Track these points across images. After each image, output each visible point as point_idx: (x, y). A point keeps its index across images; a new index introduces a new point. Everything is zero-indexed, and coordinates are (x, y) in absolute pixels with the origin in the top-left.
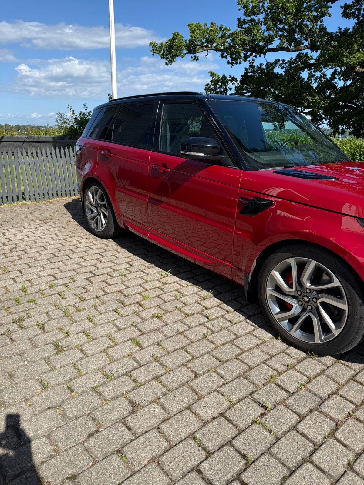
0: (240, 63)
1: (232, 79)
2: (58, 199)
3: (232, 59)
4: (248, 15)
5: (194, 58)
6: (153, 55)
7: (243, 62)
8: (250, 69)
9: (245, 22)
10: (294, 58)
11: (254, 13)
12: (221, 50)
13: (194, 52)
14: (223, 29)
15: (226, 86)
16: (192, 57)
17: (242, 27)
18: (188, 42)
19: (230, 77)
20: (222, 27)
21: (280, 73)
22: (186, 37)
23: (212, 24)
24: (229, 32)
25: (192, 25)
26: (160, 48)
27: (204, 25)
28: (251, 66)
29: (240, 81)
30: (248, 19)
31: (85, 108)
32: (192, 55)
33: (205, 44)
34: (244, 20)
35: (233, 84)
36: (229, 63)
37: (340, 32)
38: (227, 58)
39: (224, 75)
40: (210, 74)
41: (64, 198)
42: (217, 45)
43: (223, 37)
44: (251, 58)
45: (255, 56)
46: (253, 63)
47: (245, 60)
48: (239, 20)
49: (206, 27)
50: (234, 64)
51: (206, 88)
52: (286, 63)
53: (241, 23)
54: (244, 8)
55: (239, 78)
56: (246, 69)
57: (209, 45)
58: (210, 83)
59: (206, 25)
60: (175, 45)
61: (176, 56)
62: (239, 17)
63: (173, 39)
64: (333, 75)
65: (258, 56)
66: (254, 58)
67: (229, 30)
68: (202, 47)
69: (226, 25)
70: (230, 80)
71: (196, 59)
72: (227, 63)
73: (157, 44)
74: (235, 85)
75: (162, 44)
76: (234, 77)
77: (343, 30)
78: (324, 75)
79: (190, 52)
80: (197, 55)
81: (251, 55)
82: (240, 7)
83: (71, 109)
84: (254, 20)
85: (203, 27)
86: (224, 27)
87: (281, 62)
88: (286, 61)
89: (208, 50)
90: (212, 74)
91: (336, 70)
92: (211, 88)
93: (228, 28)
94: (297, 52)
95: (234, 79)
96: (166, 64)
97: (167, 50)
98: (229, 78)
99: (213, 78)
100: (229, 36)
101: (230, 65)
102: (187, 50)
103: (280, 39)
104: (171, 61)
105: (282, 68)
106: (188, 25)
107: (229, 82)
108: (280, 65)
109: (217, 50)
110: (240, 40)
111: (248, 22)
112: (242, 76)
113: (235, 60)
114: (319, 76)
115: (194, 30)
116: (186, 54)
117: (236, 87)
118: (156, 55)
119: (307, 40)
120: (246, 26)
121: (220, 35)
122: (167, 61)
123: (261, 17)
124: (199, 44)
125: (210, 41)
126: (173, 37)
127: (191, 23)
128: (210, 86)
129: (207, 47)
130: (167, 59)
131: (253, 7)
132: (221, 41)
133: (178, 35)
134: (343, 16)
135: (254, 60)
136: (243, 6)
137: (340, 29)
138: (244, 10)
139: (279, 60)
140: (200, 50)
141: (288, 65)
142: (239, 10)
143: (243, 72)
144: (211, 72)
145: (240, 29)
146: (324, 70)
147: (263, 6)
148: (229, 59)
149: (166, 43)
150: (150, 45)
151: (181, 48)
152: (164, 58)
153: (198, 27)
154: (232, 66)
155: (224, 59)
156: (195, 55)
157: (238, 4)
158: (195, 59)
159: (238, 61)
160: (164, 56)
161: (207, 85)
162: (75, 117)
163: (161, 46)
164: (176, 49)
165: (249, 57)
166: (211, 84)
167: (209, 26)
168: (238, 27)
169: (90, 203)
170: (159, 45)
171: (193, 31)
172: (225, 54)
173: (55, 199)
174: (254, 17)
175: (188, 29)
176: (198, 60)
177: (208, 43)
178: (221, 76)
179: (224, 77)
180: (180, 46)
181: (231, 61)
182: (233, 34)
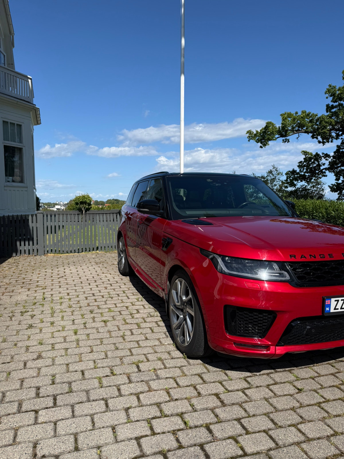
0: (332, 142)
1: (325, 155)
3: (323, 139)
4: (336, 102)
5: (285, 141)
6: (249, 141)
7: (334, 140)
8: (342, 146)
9: (333, 107)
11: (341, 99)
12: (311, 132)
13: (285, 136)
15: (318, 162)
16: (283, 140)
17: (330, 112)
19: (323, 154)
20: (310, 114)
23: (302, 112)
24: (317, 117)
25: (285, 114)
26: (255, 135)
27: (295, 113)
29: (333, 156)
30: (335, 104)
32: (284, 138)
33: (297, 128)
34: (332, 105)
35: (326, 160)
36: (319, 142)
38: (317, 138)
39: (317, 153)
40: (303, 153)
42: (307, 129)
43: (311, 121)
47: (337, 139)
48: (328, 106)
49: (297, 115)
50: (326, 143)
51: (299, 165)
53: (329, 108)
54: (331, 96)
55: (332, 154)
56: (338, 146)
57: (300, 129)
58: (303, 160)
59: (297, 113)
60: (268, 132)
61: (269, 140)
62: (327, 104)
63: (266, 128)
67: (317, 115)
68: (293, 130)
72: (317, 142)
73: (253, 133)
74: (329, 160)
75: (257, 132)
76: (327, 154)
79: (282, 136)
80: (288, 138)
82: (327, 95)
84: (342, 105)
85: (295, 115)
86: (312, 113)
89: (299, 133)
90: (305, 153)
92: (304, 165)
93: (315, 113)
95: (327, 156)
96: (261, 147)
97: (262, 136)
98: (322, 155)
99: (305, 156)
100: (317, 120)
101: (321, 144)
102: (279, 135)
104: (265, 144)
106: (281, 115)
107: (323, 158)
109: (307, 132)
111: (336, 107)
112: (335, 152)
113: (326, 139)
115: (286, 118)
116: (277, 138)
117: (330, 162)
118: (251, 141)
120: (333, 110)
122: (262, 145)
124: (290, 128)
125: (301, 126)
126: (266, 126)
127: (284, 113)
128: (303, 163)
129: (298, 130)
130: (261, 143)
131: (339, 94)
132: (310, 124)
133: (271, 123)
136: (330, 95)
138: (332, 98)
140: (291, 134)
142: (327, 98)
143: (335, 149)
144: (303, 151)
148: (320, 139)
149: (261, 130)
150: (246, 134)
151: (274, 134)
152: (259, 142)
153: (289, 115)
154: (324, 144)
155: (315, 139)
156: (286, 138)
157: (326, 94)
158: (286, 141)
159: (330, 140)
161: (301, 162)
163: (256, 133)
164: (268, 135)
165: (341, 135)
166: (304, 162)
167: (300, 113)
168: (327, 112)
171: (284, 119)
172: (316, 135)
175: (281, 118)
176: (289, 141)
177: (299, 127)
178: (314, 154)
179: (317, 155)
180: (273, 132)
181: (321, 141)
182: (319, 118)
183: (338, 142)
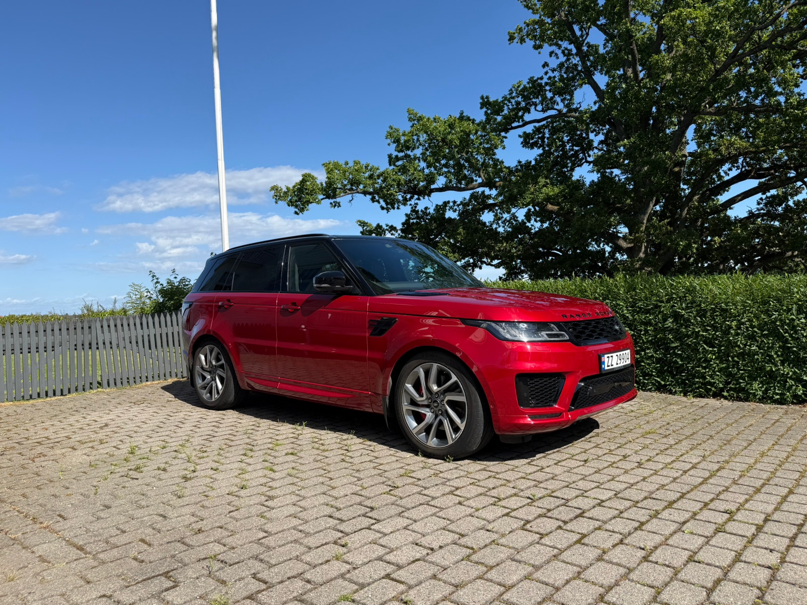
0: (398, 208)
1: (389, 228)
2: (148, 383)
3: (387, 204)
4: (401, 151)
5: (334, 204)
6: (276, 203)
7: (402, 207)
8: (412, 215)
9: (397, 159)
10: (468, 198)
11: (408, 148)
12: (370, 193)
13: (334, 197)
14: (369, 168)
16: (331, 203)
17: (394, 165)
18: (324, 185)
19: (387, 226)
20: (368, 166)
21: (453, 218)
22: (321, 177)
23: (355, 162)
24: (378, 171)
25: (329, 164)
26: (285, 193)
27: (344, 163)
28: (414, 211)
29: (401, 230)
30: (401, 155)
31: (174, 276)
32: (332, 201)
33: (349, 187)
34: (397, 156)
35: (392, 234)
36: (383, 208)
37: (521, 166)
38: (379, 202)
39: (378, 224)
40: (359, 223)
41: (156, 382)
42: (364, 187)
43: (371, 177)
44: (413, 202)
45: (419, 199)
46: (416, 207)
47: (405, 204)
48: (390, 156)
49: (348, 166)
50: (391, 209)
52: (458, 205)
53: (392, 160)
54: (394, 142)
55: (399, 227)
56: (406, 215)
57: (354, 188)
58: (360, 234)
59: (347, 163)
60: (306, 189)
61: (308, 202)
62: (389, 153)
63: (303, 182)
64: (528, 216)
65: (421, 198)
66: (417, 201)
67: (378, 169)
68: (344, 190)
69: (373, 163)
70: (387, 230)
71: (337, 205)
72: (380, 209)
73: (281, 189)
74: (395, 235)
75: (288, 188)
76: (392, 226)
77: (523, 162)
78: (514, 217)
79: (328, 197)
80: (338, 200)
81: (412, 198)
82: (389, 141)
83: (153, 276)
84: (409, 156)
85: (344, 166)
86: (371, 165)
87: (451, 204)
88: (458, 203)
89: (352, 194)
90: (362, 223)
91: (529, 210)
93: (376, 166)
94: (471, 192)
95: (392, 228)
96: (296, 213)
97: (297, 196)
98: (385, 228)
99: (363, 228)
100: (379, 176)
101: (385, 211)
102: (324, 195)
103: (446, 177)
104: (303, 208)
105: (455, 211)
106: (323, 165)
107: (387, 232)
108: (451, 208)
109: (365, 193)
110: (394, 180)
111: (402, 159)
112: (403, 224)
113: (391, 204)
114: (508, 219)
115: (332, 170)
116: (322, 199)
118: (279, 202)
119: (480, 177)
120: (400, 163)
121: (367, 175)
122: (297, 210)
123: (418, 152)
124: (339, 186)
125: (355, 183)
126: (303, 179)
127: (328, 162)
129: (351, 189)
130: (296, 206)
131: (405, 141)
132: (369, 182)
133: (309, 175)
134: (523, 147)
135: (417, 204)
136: (392, 140)
137: (520, 162)
138: (395, 145)
139: (449, 202)
140: (342, 194)
141: (461, 207)
142: (389, 145)
143: (404, 219)
144: (359, 221)
145: (392, 167)
146: (513, 210)
147: (418, 140)
148: (383, 203)
149: (294, 187)
150: (270, 190)
151: (315, 193)
152: (292, 205)
153: (337, 166)
154: (388, 211)
155: (376, 203)
156: (335, 200)
157: (386, 139)
158: (335, 206)
159: (396, 206)
160: (291, 204)
162: (159, 287)
163: (286, 190)
164: (307, 194)
165: (410, 200)
166: (362, 237)
167: (351, 164)
168: (390, 165)
169: (202, 368)
170: (284, 189)
171: (329, 172)
172: (377, 198)
173: (144, 384)
174: (409, 152)
175: (324, 169)
176: (339, 206)
177: (352, 185)
178: (374, 225)
179: (379, 227)
180: (314, 190)
181: (385, 206)
182: (383, 173)
183: (407, 209)
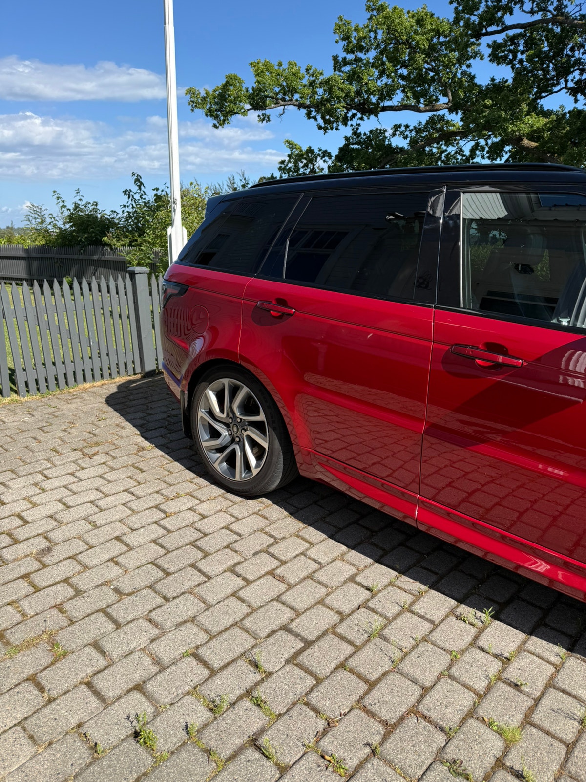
0: (337, 129)
1: (322, 153)
3: (326, 121)
4: (351, 52)
5: (262, 117)
6: (193, 110)
7: (341, 127)
8: (353, 138)
9: (345, 62)
10: (424, 123)
11: (361, 49)
12: (306, 107)
13: (263, 108)
14: (311, 72)
15: (314, 165)
16: (259, 116)
17: (340, 71)
18: (251, 91)
19: (320, 150)
20: (310, 69)
21: (400, 146)
23: (290, 64)
24: (322, 77)
25: (258, 63)
26: (204, 99)
27: (277, 64)
28: (356, 133)
29: (337, 157)
30: (350, 57)
32: (260, 113)
33: (281, 96)
34: (345, 59)
35: (324, 161)
36: (320, 128)
37: (494, 85)
38: (316, 120)
39: (310, 147)
40: (287, 144)
42: (300, 98)
43: (312, 84)
44: (355, 122)
45: (361, 119)
46: (357, 129)
47: (345, 124)
48: (335, 58)
49: (281, 68)
50: (328, 129)
51: (281, 167)
52: (411, 131)
53: (338, 64)
54: (344, 39)
55: (335, 152)
56: (347, 139)
57: (287, 98)
58: (287, 159)
59: (280, 65)
60: (229, 96)
61: (232, 113)
62: (335, 54)
63: (227, 85)
64: (473, 151)
65: (365, 118)
66: (359, 122)
67: (321, 74)
68: (276, 101)
69: (316, 67)
70: (319, 155)
71: (265, 118)
72: (317, 128)
73: (200, 93)
74: (328, 163)
75: (207, 93)
76: (326, 151)
77: (497, 81)
78: (460, 151)
79: (256, 107)
80: (267, 112)
81: (354, 116)
82: (337, 37)
83: (58, 198)
84: (360, 60)
85: (276, 68)
86: (313, 68)
87: (403, 128)
88: (411, 128)
89: (284, 105)
90: (291, 145)
91: (477, 144)
92: (290, 168)
93: (320, 70)
94: (430, 114)
95: (326, 154)
96: (215, 126)
97: (216, 103)
98: (317, 151)
99: (291, 150)
100: (321, 84)
101: (322, 131)
102: (251, 104)
103: (403, 91)
104: (224, 121)
105: (405, 138)
106: (251, 64)
107: (319, 158)
108: (402, 133)
109: (300, 106)
110: (342, 90)
111: (350, 63)
112: (341, 149)
113: (330, 122)
114: (453, 153)
115: (262, 72)
116: (249, 110)
117: (329, 167)
118: (196, 110)
119: (445, 95)
120: (347, 69)
121: (305, 81)
122: (216, 122)
123: (372, 55)
124: (271, 94)
125: (289, 91)
126: (227, 82)
127: (257, 61)
128: (287, 165)
129: (284, 99)
130: (216, 117)
131: (360, 39)
132: (307, 91)
133: (236, 78)
135: (359, 125)
136: (342, 36)
137: (493, 80)
138: (345, 43)
139: (400, 126)
140: (272, 105)
141: (413, 134)
142: (337, 42)
143: (342, 142)
144: (287, 141)
145: (337, 73)
146: (462, 143)
147: (375, 38)
148: (321, 122)
149: (215, 91)
150: (186, 94)
151: (241, 101)
152: (211, 116)
153: (268, 66)
154: (326, 132)
155: (312, 120)
156: (264, 112)
157: (335, 33)
158: (263, 120)
159: (335, 125)
160: (210, 113)
161: (283, 162)
163: (205, 95)
164: (230, 101)
165: (351, 119)
166: (289, 162)
167: (285, 66)
168: (335, 70)
170: (203, 94)
171: (259, 74)
172: (313, 114)
174: (360, 55)
175: (252, 70)
176: (269, 120)
177: (285, 94)
178: (304, 148)
179: (310, 151)
180: (239, 97)
181: (323, 125)
182: (329, 80)
183: (346, 131)
